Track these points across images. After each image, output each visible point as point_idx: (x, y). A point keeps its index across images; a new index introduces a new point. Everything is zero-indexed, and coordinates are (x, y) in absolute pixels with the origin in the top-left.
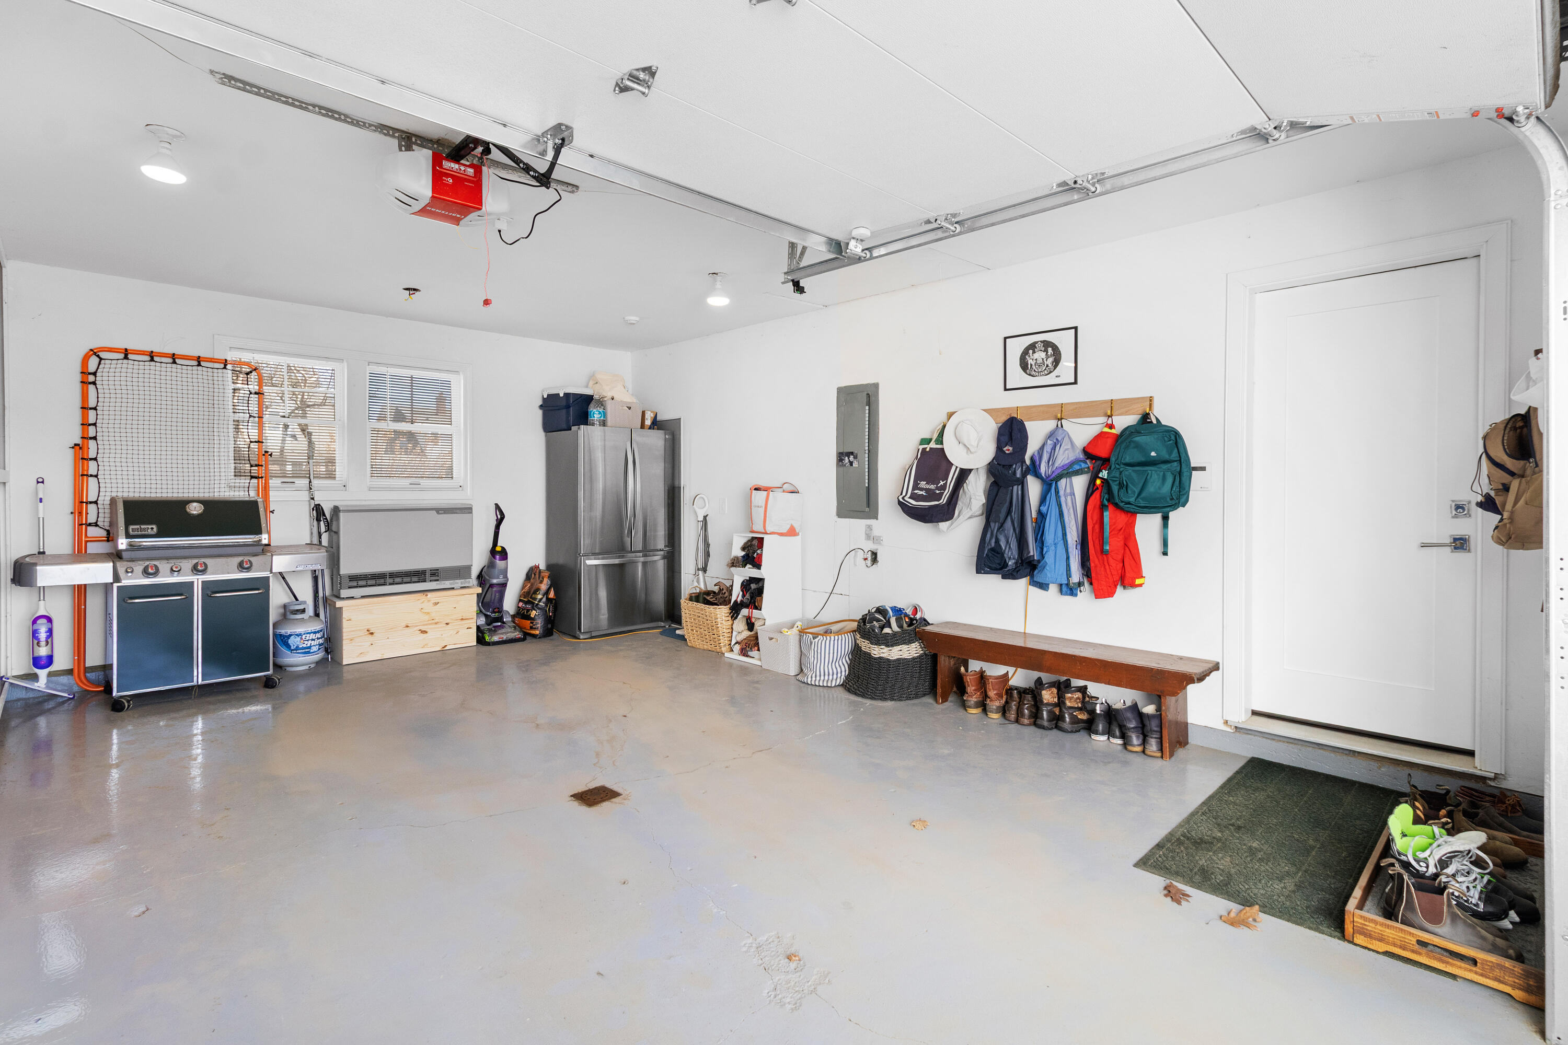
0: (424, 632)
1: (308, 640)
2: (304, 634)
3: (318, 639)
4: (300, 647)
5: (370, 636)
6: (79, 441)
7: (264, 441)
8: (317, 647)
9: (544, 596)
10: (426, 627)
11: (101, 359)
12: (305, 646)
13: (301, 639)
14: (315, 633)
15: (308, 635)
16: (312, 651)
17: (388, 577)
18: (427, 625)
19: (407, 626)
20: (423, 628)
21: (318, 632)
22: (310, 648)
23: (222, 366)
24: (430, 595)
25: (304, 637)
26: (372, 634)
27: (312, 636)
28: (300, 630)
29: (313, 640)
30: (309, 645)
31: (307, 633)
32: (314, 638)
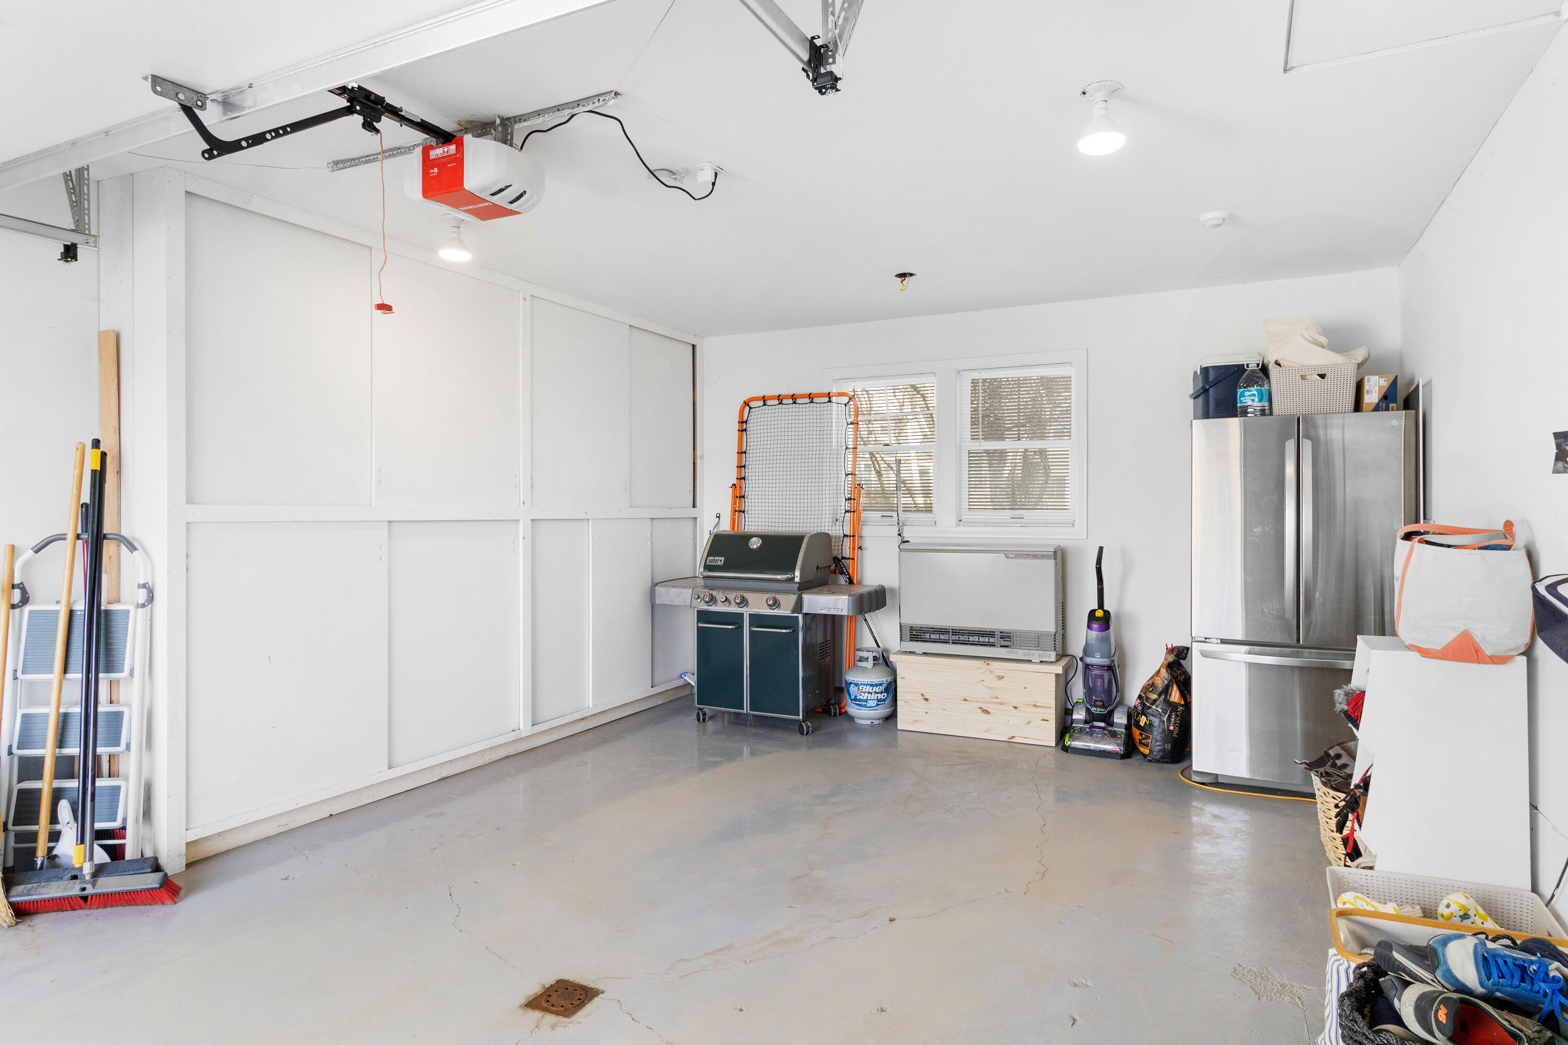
0: (986, 712)
1: (864, 693)
2: (861, 684)
3: (876, 693)
4: (858, 698)
5: (924, 702)
6: (735, 482)
7: (857, 473)
8: (875, 702)
9: (1160, 695)
10: (988, 705)
11: (751, 408)
12: (861, 697)
13: (859, 689)
14: (872, 685)
15: (865, 687)
16: (868, 705)
17: (951, 633)
18: (988, 703)
19: (966, 700)
20: (985, 707)
21: (876, 685)
22: (866, 701)
23: (827, 399)
24: (995, 665)
25: (861, 687)
26: (926, 700)
27: (869, 689)
28: (859, 680)
29: (869, 693)
30: (865, 698)
31: (864, 685)
32: (871, 691)
